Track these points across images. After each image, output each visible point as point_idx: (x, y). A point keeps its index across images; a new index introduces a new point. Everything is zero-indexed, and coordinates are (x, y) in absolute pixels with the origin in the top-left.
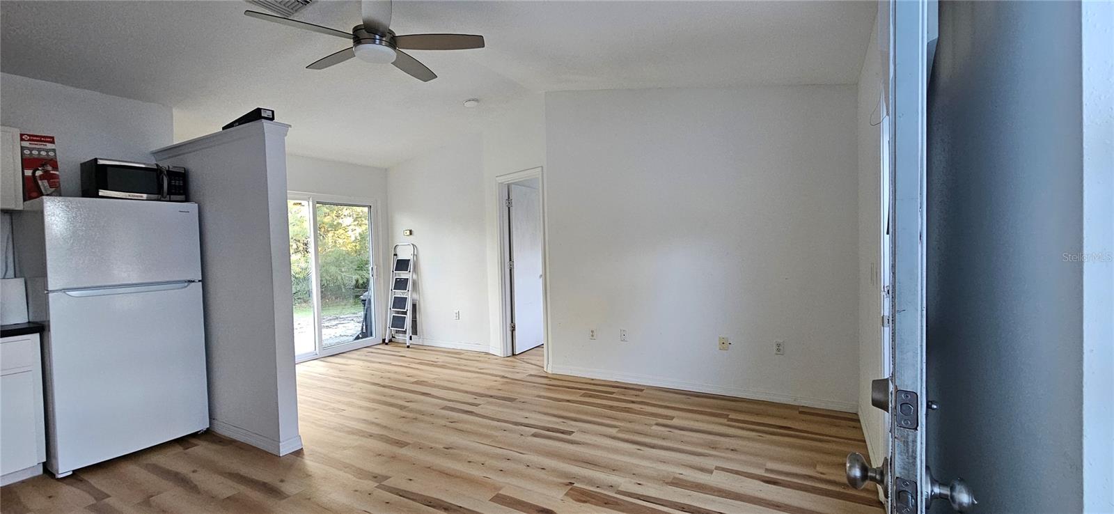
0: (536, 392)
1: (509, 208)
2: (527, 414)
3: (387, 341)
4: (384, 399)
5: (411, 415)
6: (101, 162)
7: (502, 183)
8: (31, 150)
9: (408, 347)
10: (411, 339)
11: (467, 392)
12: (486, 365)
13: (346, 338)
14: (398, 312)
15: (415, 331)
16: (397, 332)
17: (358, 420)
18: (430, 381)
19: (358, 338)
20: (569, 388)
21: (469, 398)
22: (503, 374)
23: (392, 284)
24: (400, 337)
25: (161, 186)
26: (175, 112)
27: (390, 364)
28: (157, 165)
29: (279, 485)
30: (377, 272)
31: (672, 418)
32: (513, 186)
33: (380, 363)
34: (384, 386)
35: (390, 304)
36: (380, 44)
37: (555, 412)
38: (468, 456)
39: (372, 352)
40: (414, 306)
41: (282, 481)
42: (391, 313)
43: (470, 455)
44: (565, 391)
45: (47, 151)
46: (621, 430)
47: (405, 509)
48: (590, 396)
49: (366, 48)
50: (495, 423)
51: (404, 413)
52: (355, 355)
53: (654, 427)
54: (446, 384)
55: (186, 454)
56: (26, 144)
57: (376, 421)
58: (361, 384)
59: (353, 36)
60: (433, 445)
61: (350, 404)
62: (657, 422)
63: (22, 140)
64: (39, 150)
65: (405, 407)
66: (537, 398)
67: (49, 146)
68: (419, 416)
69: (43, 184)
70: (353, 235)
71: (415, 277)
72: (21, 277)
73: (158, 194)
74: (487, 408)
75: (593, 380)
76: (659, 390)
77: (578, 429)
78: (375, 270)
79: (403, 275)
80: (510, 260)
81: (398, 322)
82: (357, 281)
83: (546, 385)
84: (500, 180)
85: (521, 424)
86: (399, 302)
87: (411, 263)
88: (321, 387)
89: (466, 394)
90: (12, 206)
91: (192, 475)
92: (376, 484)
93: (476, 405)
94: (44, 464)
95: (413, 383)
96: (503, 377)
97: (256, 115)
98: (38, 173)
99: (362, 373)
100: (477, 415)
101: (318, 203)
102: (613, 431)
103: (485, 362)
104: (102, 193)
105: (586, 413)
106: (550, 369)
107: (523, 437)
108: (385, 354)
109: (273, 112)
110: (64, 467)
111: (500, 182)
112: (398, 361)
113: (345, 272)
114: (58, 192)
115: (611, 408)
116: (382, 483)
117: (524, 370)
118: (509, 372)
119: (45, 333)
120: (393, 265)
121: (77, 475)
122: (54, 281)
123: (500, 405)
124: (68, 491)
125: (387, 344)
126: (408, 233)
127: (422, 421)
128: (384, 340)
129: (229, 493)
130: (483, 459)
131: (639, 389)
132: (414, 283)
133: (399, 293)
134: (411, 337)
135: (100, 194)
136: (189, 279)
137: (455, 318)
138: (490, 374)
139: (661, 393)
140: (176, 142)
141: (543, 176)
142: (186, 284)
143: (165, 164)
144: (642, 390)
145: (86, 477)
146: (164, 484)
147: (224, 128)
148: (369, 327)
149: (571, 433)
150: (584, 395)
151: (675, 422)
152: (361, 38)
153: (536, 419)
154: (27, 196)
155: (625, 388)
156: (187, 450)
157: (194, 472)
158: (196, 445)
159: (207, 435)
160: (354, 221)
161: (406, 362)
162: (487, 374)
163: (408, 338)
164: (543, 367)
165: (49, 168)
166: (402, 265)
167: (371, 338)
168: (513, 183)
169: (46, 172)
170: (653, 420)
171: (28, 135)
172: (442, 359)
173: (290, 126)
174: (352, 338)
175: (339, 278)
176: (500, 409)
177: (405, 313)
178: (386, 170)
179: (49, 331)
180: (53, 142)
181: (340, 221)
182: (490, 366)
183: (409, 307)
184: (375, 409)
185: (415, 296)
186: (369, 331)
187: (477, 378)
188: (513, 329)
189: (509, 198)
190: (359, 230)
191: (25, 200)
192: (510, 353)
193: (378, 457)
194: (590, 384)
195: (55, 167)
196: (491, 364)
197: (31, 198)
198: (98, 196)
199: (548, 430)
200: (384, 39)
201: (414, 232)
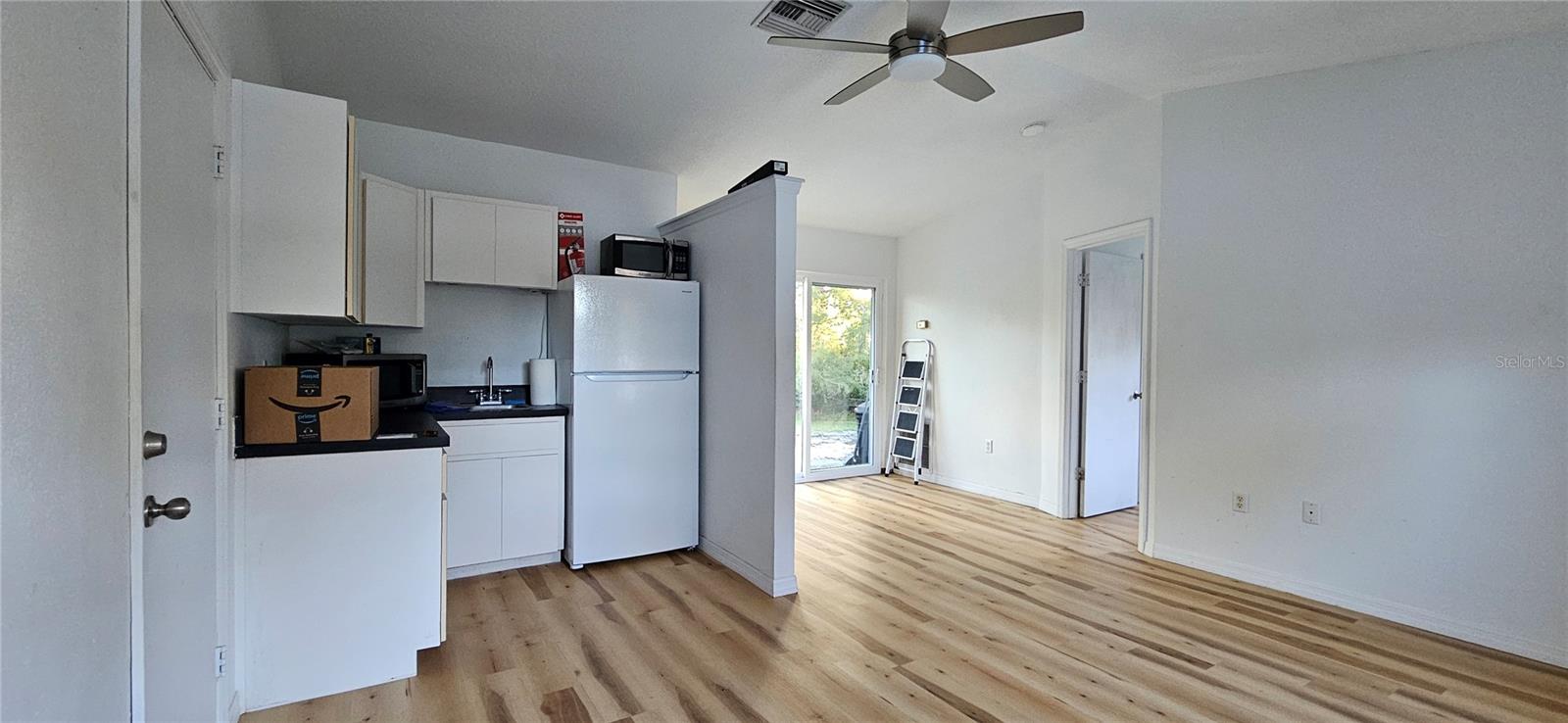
0: (1129, 584)
1: (1083, 288)
2: (1118, 616)
3: (887, 472)
4: (889, 548)
5: (931, 579)
6: (617, 238)
7: (1074, 249)
8: (565, 228)
9: (916, 483)
10: (920, 473)
11: (1009, 562)
12: (1034, 527)
13: (831, 462)
14: (903, 434)
15: (925, 463)
16: (901, 461)
17: (860, 571)
18: (952, 536)
19: (850, 463)
20: (1190, 587)
21: (1016, 572)
22: (1066, 544)
23: (898, 396)
24: (904, 468)
25: (666, 262)
26: (680, 180)
27: (894, 503)
28: (665, 240)
29: (775, 633)
30: (879, 377)
31: (1441, 690)
32: (1091, 253)
33: (881, 499)
34: (889, 532)
35: (894, 421)
36: (925, 52)
37: (1171, 624)
38: (1024, 659)
39: (869, 484)
40: (927, 427)
41: (778, 629)
42: (895, 435)
43: (1027, 658)
44: (1184, 592)
45: (577, 228)
46: (1314, 683)
47: (939, 713)
48: (1236, 609)
49: (908, 61)
50: (1062, 618)
51: (921, 575)
52: (849, 484)
53: (1394, 697)
54: (975, 544)
55: (677, 570)
56: (562, 222)
57: (883, 576)
58: (860, 524)
59: (889, 48)
60: (968, 629)
61: (846, 547)
62: (1402, 688)
63: (559, 218)
64: (571, 229)
65: (922, 566)
66: (1129, 593)
67: (579, 223)
68: (943, 583)
69: (573, 263)
70: (841, 330)
71: (929, 387)
72: (552, 358)
73: (664, 272)
74: (1041, 590)
75: (1237, 581)
76: (1398, 628)
77: (1219, 661)
78: (876, 374)
79: (913, 383)
80: (1081, 369)
81: (903, 447)
82: (843, 390)
83: (1144, 574)
84: (1071, 244)
85: (1108, 630)
86: (907, 421)
87: (925, 368)
88: (811, 519)
89: (1007, 564)
90: (548, 286)
91: (685, 596)
92: (895, 666)
93: (1029, 584)
94: (562, 551)
95: (928, 534)
96: (1066, 549)
97: (768, 170)
98: (570, 252)
99: (860, 509)
100: (1030, 599)
101: (814, 284)
102: (1300, 684)
103: (1033, 521)
104: (618, 271)
105: (1234, 638)
106: (1149, 551)
107: (1113, 651)
108: (885, 489)
109: (786, 163)
110: (578, 560)
111: (1070, 247)
112: (907, 500)
113: (827, 377)
114: (583, 272)
115: (1286, 638)
116: (903, 666)
117: (1098, 543)
118: (1073, 542)
119: (569, 417)
120: (900, 369)
121: (588, 569)
122: (579, 364)
123: (1069, 593)
124: (581, 587)
125: (887, 476)
126: (923, 324)
127: (944, 590)
128: (883, 470)
129: (725, 629)
130: (1051, 671)
131: (1348, 618)
132: (929, 396)
133: (907, 408)
134: (920, 470)
135: (616, 273)
136: (688, 369)
137: (986, 450)
138: (1044, 541)
139: (1407, 636)
140: (679, 214)
141: (1152, 235)
142: (685, 375)
143: (670, 238)
144: (1353, 621)
145: (594, 573)
146: (661, 600)
147: (730, 192)
148: (864, 451)
149: (1207, 665)
150: (1219, 605)
151: (1446, 698)
152: (901, 48)
153: (1134, 627)
154: (560, 277)
155: (1311, 609)
156: (678, 567)
157: (687, 593)
158: (687, 563)
159: (695, 553)
160: (842, 312)
161: (912, 502)
162: (1038, 540)
163: (916, 472)
164: (1137, 546)
165: (577, 246)
166: (913, 369)
167: (867, 465)
168: (1095, 249)
169: (575, 250)
170: (1396, 685)
171: (564, 214)
172: (965, 507)
173: (804, 180)
174: (842, 463)
175: (822, 384)
176: (1067, 598)
177: (914, 436)
178: (897, 239)
179: (572, 414)
180: (581, 219)
181: (824, 311)
182: (1041, 529)
183: (919, 427)
184: (880, 561)
185: (929, 414)
186: (864, 455)
187: (1020, 542)
188: (1081, 477)
189: (1084, 272)
190: (848, 323)
191: (558, 280)
192: (1073, 514)
193: (891, 627)
194: (1234, 588)
195: (582, 247)
196: (1043, 525)
197: (564, 278)
198: (613, 274)
199: (1161, 649)
200: (931, 44)
201: (931, 325)
